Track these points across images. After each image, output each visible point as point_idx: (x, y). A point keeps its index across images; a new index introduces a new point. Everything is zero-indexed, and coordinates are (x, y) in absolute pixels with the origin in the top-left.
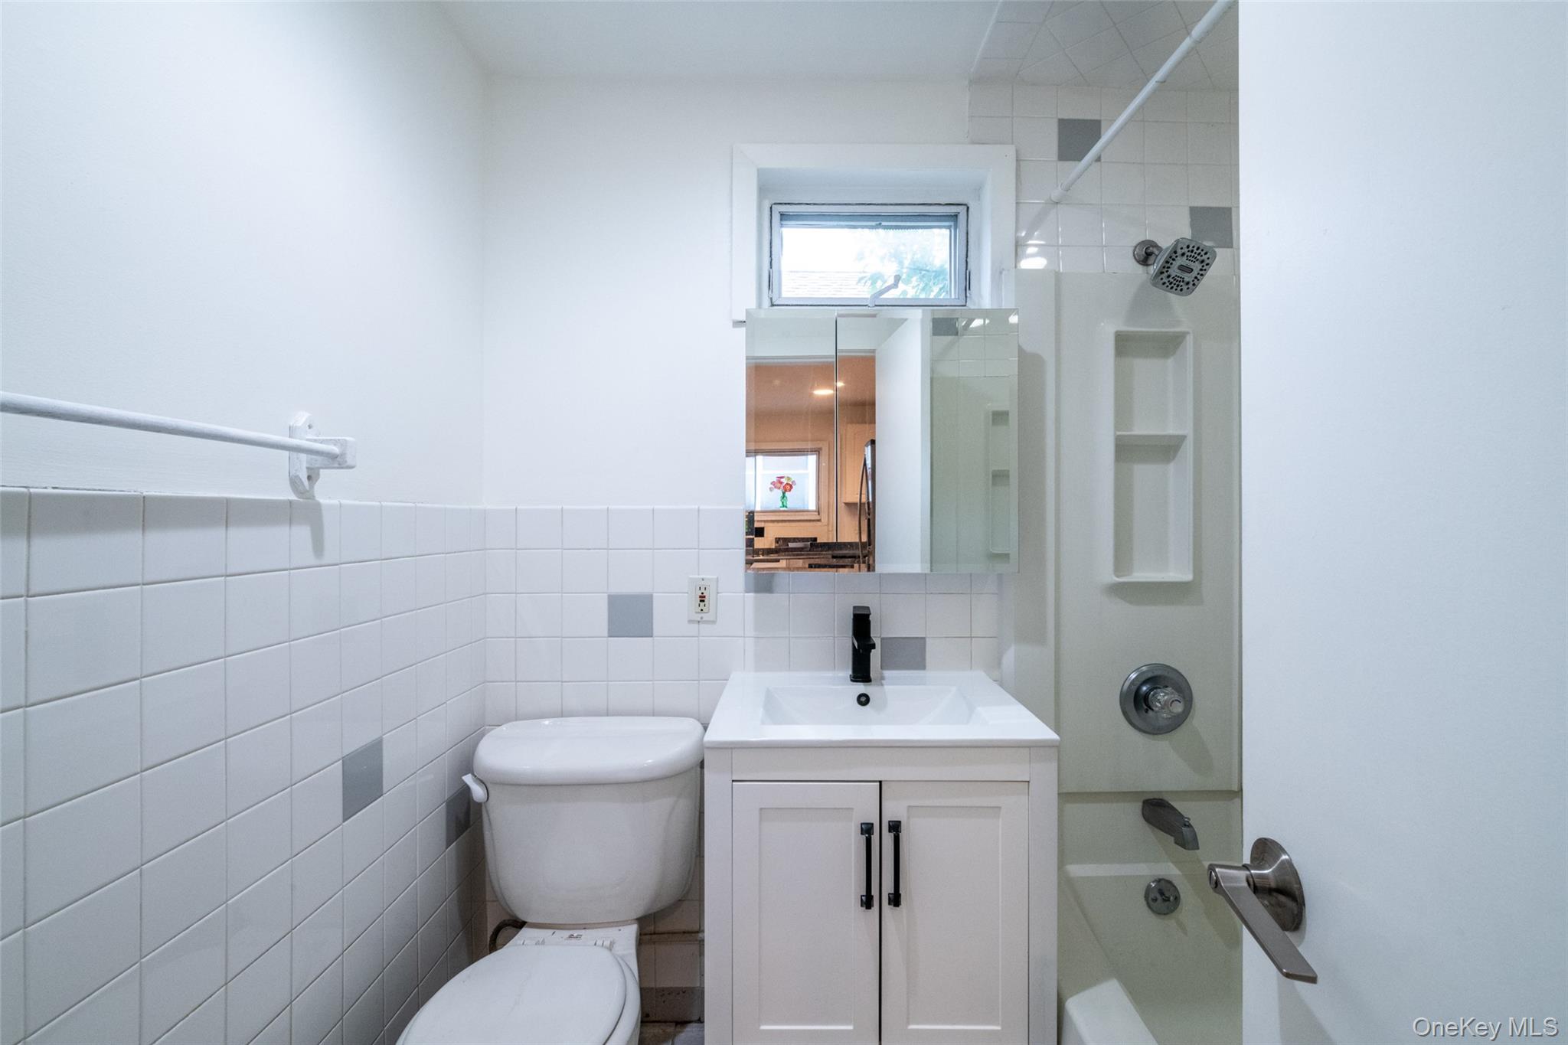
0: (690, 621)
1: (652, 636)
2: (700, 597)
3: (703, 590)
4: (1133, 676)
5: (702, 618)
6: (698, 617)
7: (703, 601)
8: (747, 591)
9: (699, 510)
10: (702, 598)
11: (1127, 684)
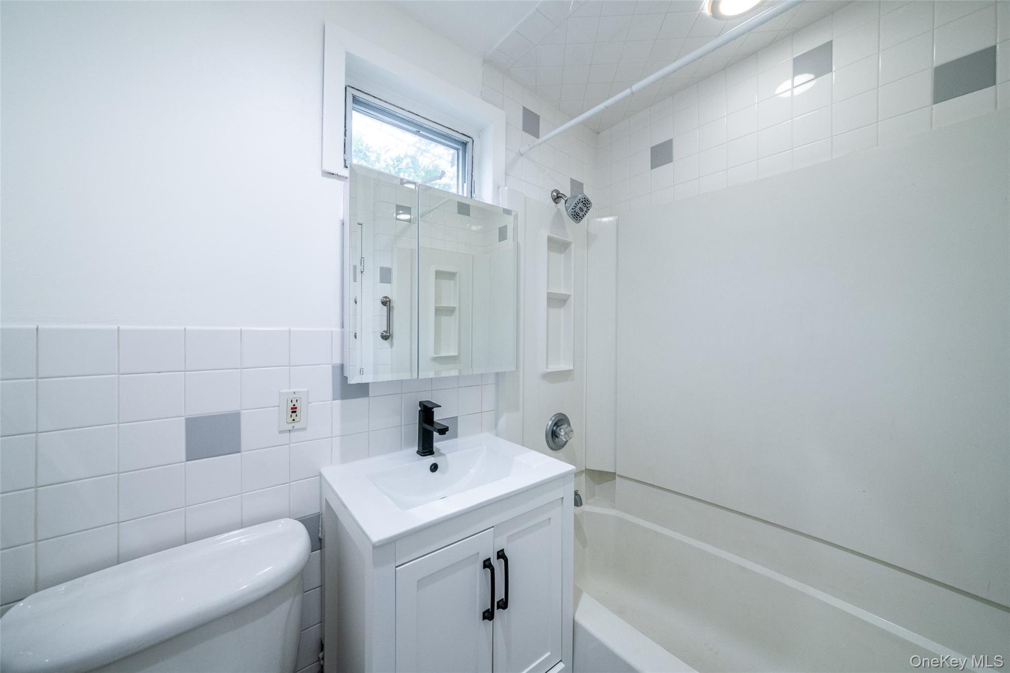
0: (281, 432)
1: (239, 452)
2: (292, 408)
3: (294, 402)
4: (550, 423)
5: (293, 427)
6: (290, 427)
7: (295, 412)
8: (334, 399)
9: (290, 331)
10: (294, 410)
11: (548, 428)
